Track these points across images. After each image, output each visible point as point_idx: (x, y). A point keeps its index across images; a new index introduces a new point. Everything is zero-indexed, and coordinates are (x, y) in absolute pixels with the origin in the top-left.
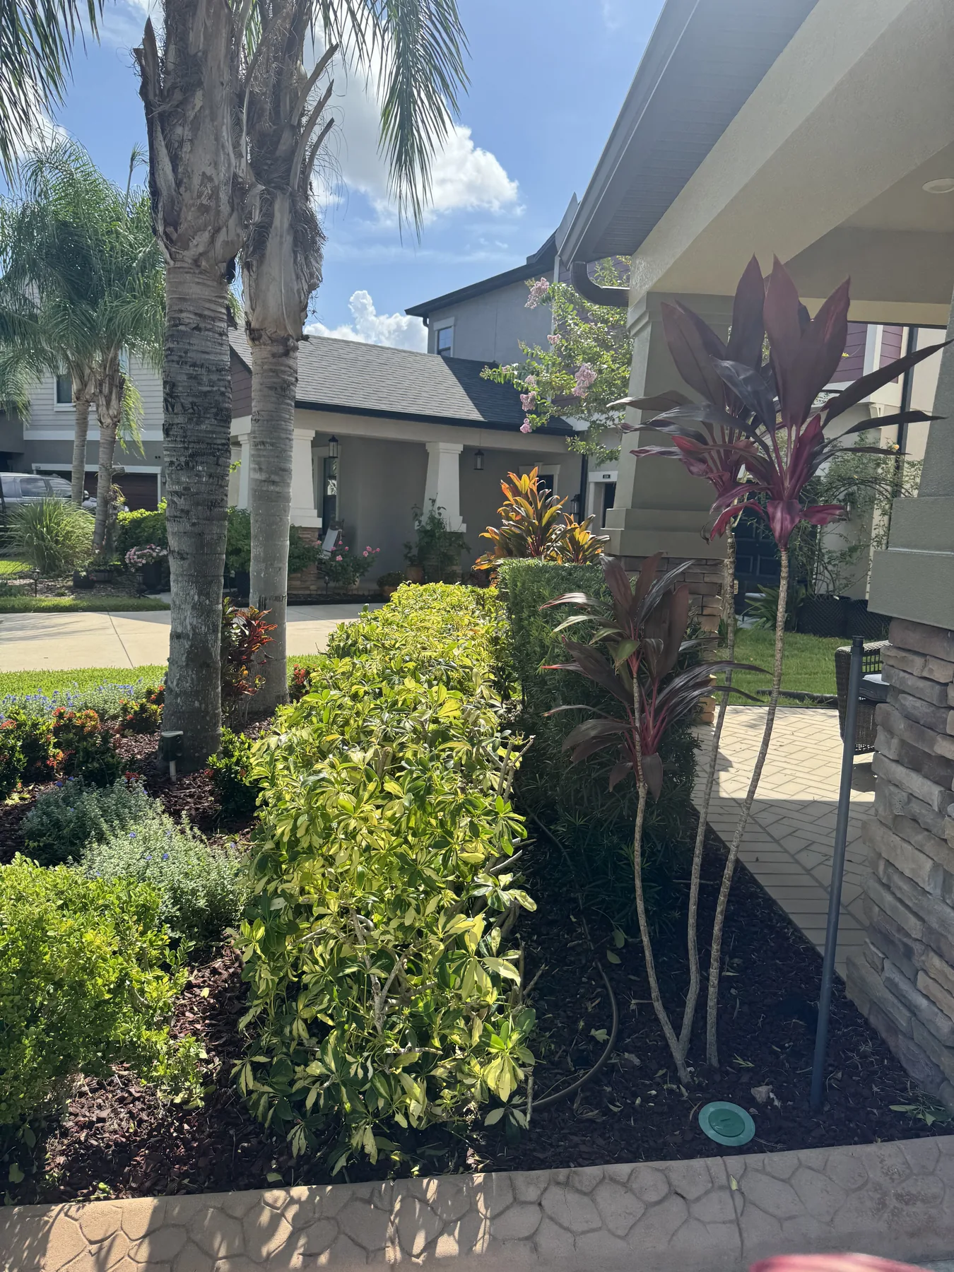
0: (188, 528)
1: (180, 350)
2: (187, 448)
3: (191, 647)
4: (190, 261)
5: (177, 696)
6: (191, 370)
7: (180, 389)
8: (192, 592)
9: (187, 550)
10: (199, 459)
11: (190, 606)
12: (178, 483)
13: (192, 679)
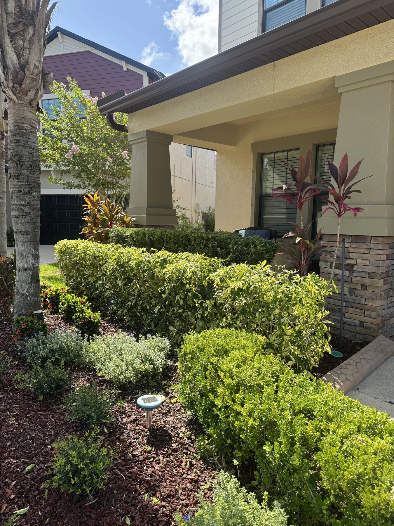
0: (30, 220)
1: (23, 141)
2: (29, 185)
3: (32, 273)
4: (27, 102)
5: (27, 296)
6: (30, 150)
7: (25, 158)
8: (32, 249)
9: (29, 230)
10: (34, 190)
11: (31, 255)
12: (24, 200)
13: (34, 288)
